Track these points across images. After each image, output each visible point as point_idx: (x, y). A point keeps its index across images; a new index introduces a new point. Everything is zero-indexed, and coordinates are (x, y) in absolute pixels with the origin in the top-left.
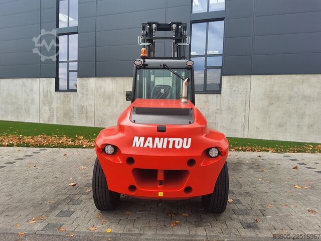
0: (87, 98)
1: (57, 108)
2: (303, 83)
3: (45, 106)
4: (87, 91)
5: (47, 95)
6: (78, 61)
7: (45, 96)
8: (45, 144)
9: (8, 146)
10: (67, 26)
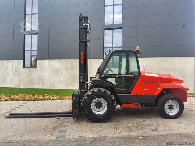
0: (43, 72)
1: (24, 78)
2: (164, 61)
3: (16, 77)
4: (43, 67)
5: (18, 70)
6: (38, 50)
7: (16, 71)
8: (27, 99)
9: (4, 101)
10: (30, 30)
